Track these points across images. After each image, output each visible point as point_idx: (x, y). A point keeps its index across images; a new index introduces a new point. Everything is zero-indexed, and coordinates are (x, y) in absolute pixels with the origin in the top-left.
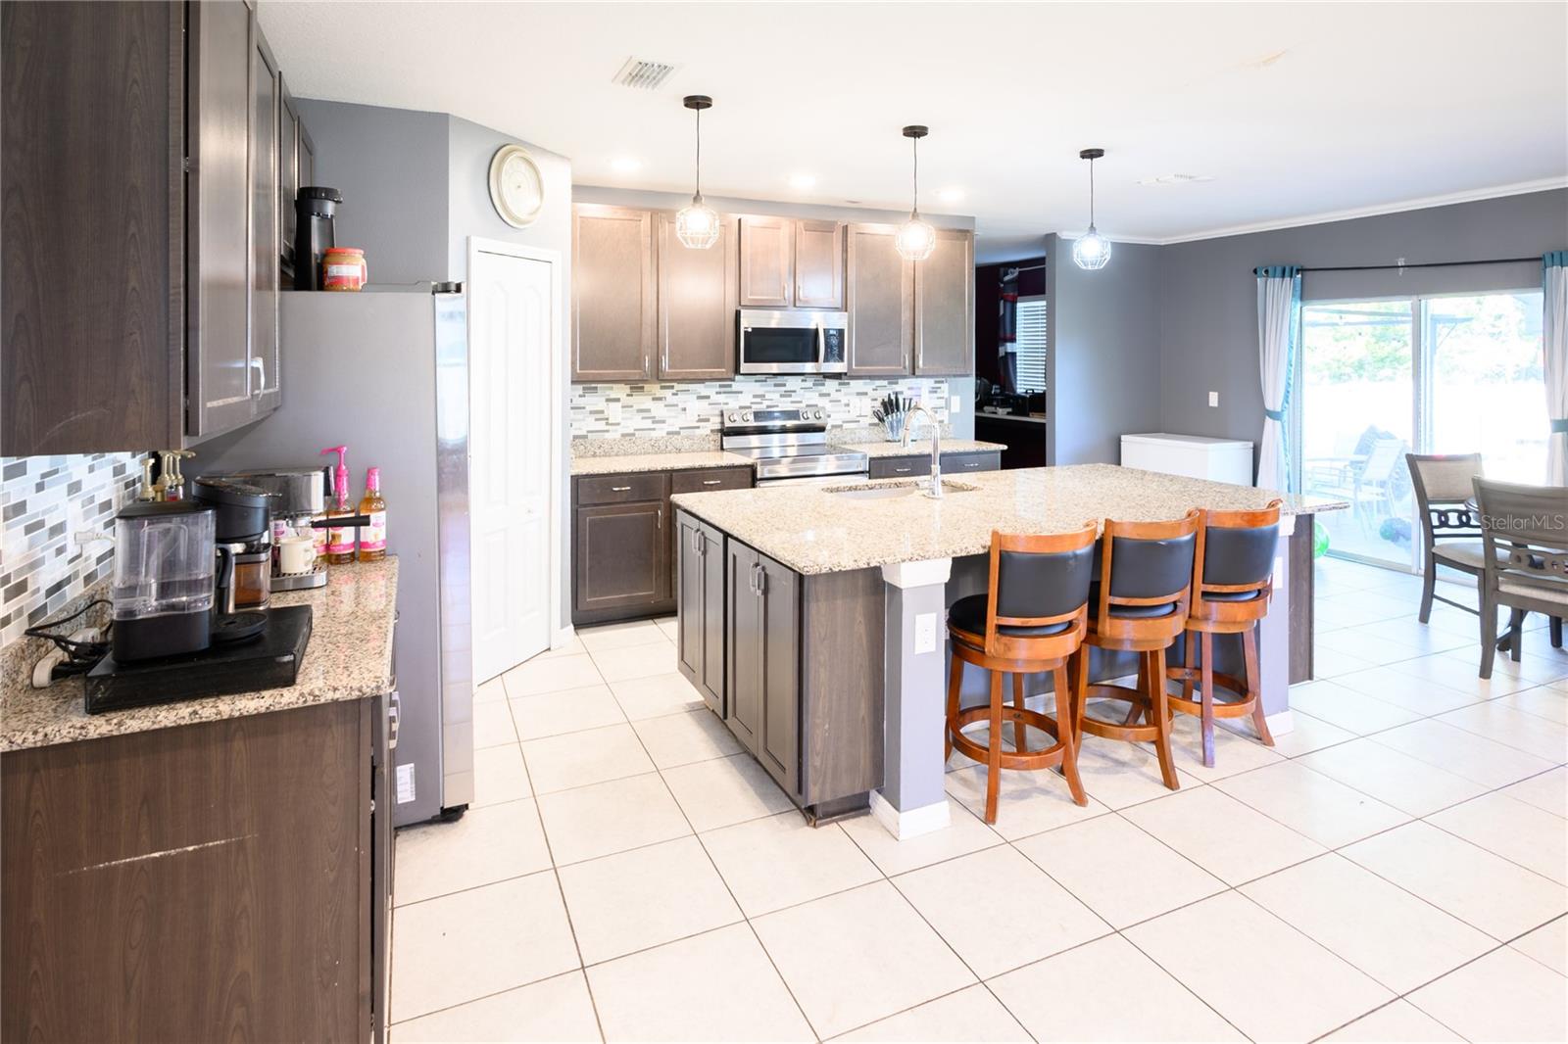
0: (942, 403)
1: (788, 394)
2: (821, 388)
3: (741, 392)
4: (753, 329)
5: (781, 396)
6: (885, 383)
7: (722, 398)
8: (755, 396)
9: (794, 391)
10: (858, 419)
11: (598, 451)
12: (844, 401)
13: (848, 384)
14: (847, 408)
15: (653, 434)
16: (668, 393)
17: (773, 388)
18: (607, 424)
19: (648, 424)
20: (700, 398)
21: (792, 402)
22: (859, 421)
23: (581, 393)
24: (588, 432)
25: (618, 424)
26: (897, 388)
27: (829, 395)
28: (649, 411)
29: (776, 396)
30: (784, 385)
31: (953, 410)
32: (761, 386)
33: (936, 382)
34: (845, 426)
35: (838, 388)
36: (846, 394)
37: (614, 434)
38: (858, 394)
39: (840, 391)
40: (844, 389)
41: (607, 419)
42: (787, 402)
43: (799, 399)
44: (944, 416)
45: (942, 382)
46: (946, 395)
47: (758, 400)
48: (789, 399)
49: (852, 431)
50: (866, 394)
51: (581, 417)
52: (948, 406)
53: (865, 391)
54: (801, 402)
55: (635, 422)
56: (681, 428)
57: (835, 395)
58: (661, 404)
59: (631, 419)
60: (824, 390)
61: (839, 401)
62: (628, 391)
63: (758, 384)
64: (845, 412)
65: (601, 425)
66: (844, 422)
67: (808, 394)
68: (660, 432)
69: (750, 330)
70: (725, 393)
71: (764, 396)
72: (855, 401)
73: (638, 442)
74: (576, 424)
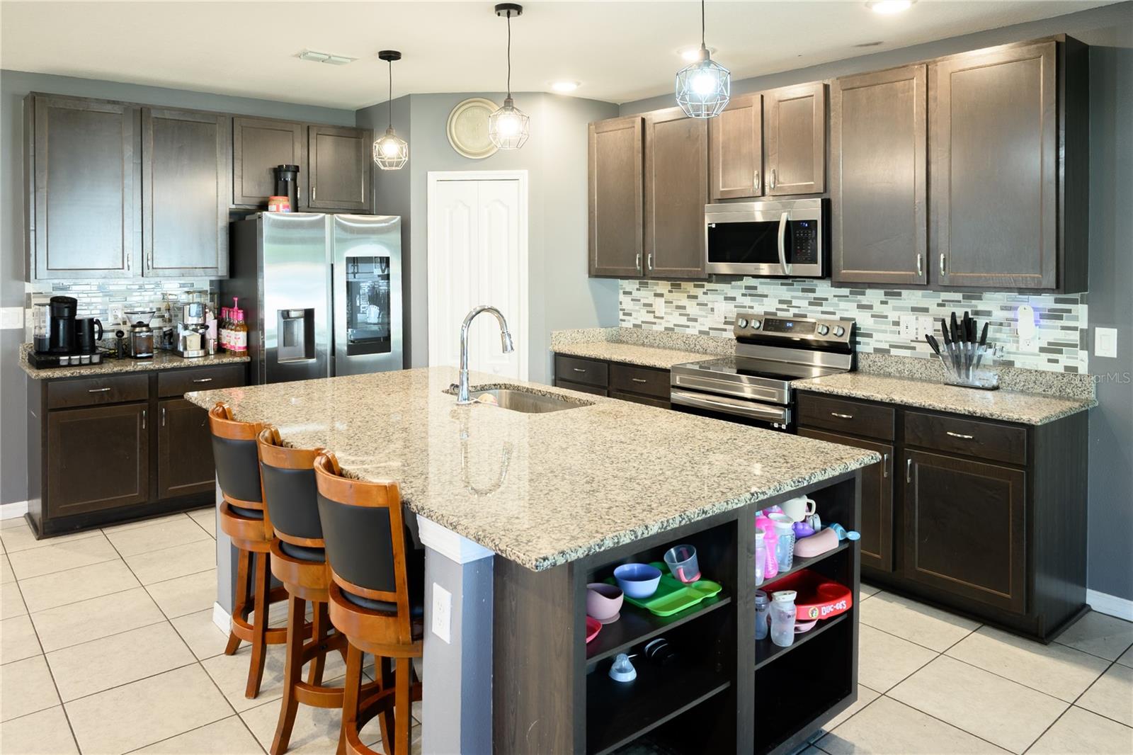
0: (1075, 337)
1: (817, 302)
2: (859, 297)
3: (766, 296)
4: (716, 224)
5: (811, 304)
6: (959, 296)
7: (747, 301)
8: (781, 302)
9: (826, 299)
10: (913, 344)
11: (646, 341)
12: (893, 316)
13: (899, 294)
14: (896, 328)
15: (688, 331)
16: (699, 292)
17: (800, 294)
18: (655, 317)
19: (683, 321)
20: (726, 299)
21: (823, 313)
22: (914, 348)
23: (638, 287)
24: (642, 322)
25: (662, 318)
26: (981, 305)
27: (870, 307)
28: (684, 308)
29: (804, 303)
30: (813, 291)
31: (1099, 352)
32: (788, 290)
33: (1057, 301)
34: (894, 352)
35: (883, 298)
36: (895, 309)
37: (659, 328)
38: (914, 309)
39: (886, 303)
40: (893, 302)
41: (654, 312)
42: (817, 312)
43: (831, 310)
44: (1081, 361)
45: (1075, 302)
46: (1084, 324)
47: (785, 306)
48: (819, 309)
49: (900, 360)
50: (926, 310)
51: (637, 308)
52: (1087, 341)
53: (926, 306)
54: (834, 313)
55: (675, 319)
56: (710, 329)
57: (878, 308)
58: (694, 302)
59: (671, 314)
60: (864, 300)
61: (886, 317)
62: (670, 288)
63: (785, 287)
64: (892, 332)
65: (650, 318)
66: (891, 346)
67: (843, 305)
68: (693, 330)
69: (714, 226)
70: (750, 295)
71: (790, 302)
72: (907, 318)
73: (674, 337)
74: (634, 314)
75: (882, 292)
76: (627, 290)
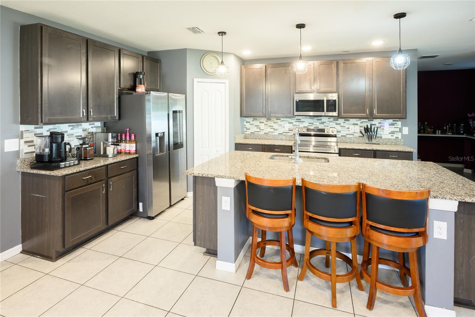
0: (398, 130)
1: (323, 123)
2: (336, 121)
3: (304, 122)
4: (299, 100)
5: (320, 124)
6: (367, 120)
7: (297, 123)
8: (309, 123)
9: (326, 122)
10: (353, 134)
11: (257, 137)
12: (347, 126)
13: (349, 120)
14: (348, 130)
15: (274, 134)
16: (279, 121)
17: (316, 121)
18: (260, 130)
19: (272, 130)
20: (289, 123)
21: (324, 126)
22: (354, 135)
23: (253, 120)
24: (255, 131)
25: (263, 130)
26: (373, 123)
27: (340, 124)
28: (273, 126)
29: (318, 123)
30: (321, 120)
31: (404, 133)
32: (312, 120)
33: (393, 121)
34: (347, 136)
35: (344, 121)
36: (348, 124)
37: (262, 133)
38: (353, 124)
39: (345, 123)
40: (347, 122)
41: (260, 128)
42: (322, 126)
43: (327, 125)
44: (399, 135)
45: (398, 121)
46: (400, 126)
47: (311, 125)
49: (350, 138)
50: (357, 124)
51: (252, 127)
52: (401, 130)
53: (357, 123)
54: (328, 126)
55: (268, 130)
56: (283, 132)
57: (342, 124)
58: (276, 124)
59: (267, 128)
60: (338, 122)
61: (345, 127)
62: (266, 120)
63: (310, 119)
64: (347, 131)
65: (258, 130)
66: (346, 134)
67: (331, 124)
68: (276, 133)
70: (298, 122)
71: (313, 123)
72: (352, 127)
73: (269, 135)
74: (251, 129)
75: (343, 120)
76: (248, 121)
